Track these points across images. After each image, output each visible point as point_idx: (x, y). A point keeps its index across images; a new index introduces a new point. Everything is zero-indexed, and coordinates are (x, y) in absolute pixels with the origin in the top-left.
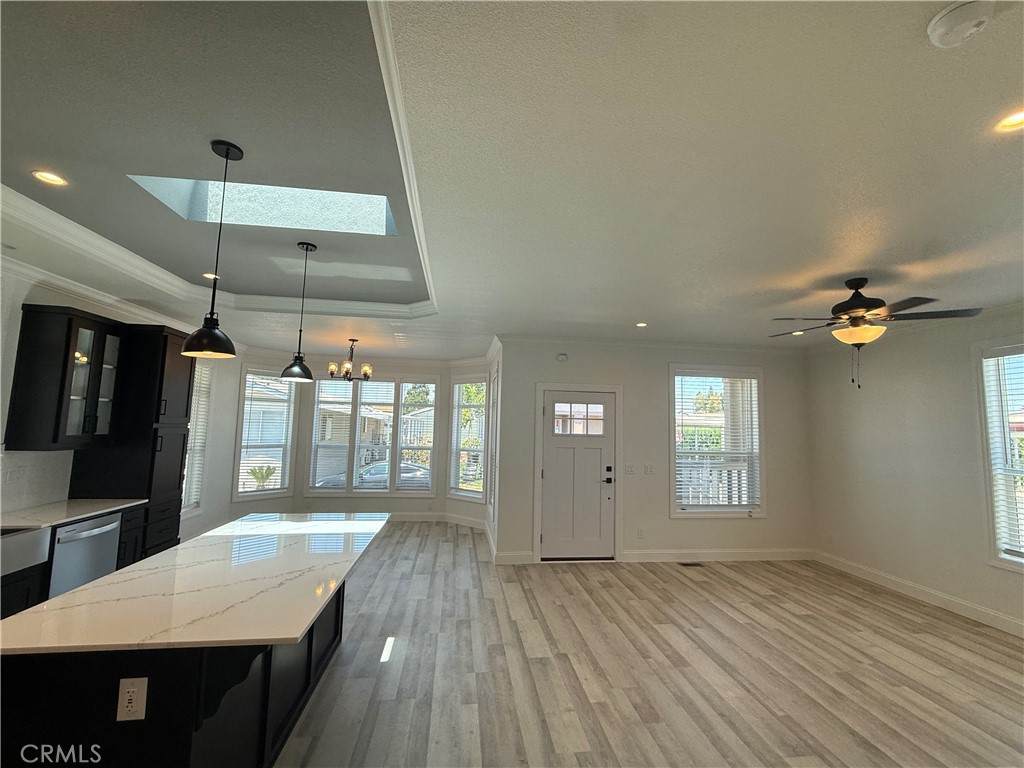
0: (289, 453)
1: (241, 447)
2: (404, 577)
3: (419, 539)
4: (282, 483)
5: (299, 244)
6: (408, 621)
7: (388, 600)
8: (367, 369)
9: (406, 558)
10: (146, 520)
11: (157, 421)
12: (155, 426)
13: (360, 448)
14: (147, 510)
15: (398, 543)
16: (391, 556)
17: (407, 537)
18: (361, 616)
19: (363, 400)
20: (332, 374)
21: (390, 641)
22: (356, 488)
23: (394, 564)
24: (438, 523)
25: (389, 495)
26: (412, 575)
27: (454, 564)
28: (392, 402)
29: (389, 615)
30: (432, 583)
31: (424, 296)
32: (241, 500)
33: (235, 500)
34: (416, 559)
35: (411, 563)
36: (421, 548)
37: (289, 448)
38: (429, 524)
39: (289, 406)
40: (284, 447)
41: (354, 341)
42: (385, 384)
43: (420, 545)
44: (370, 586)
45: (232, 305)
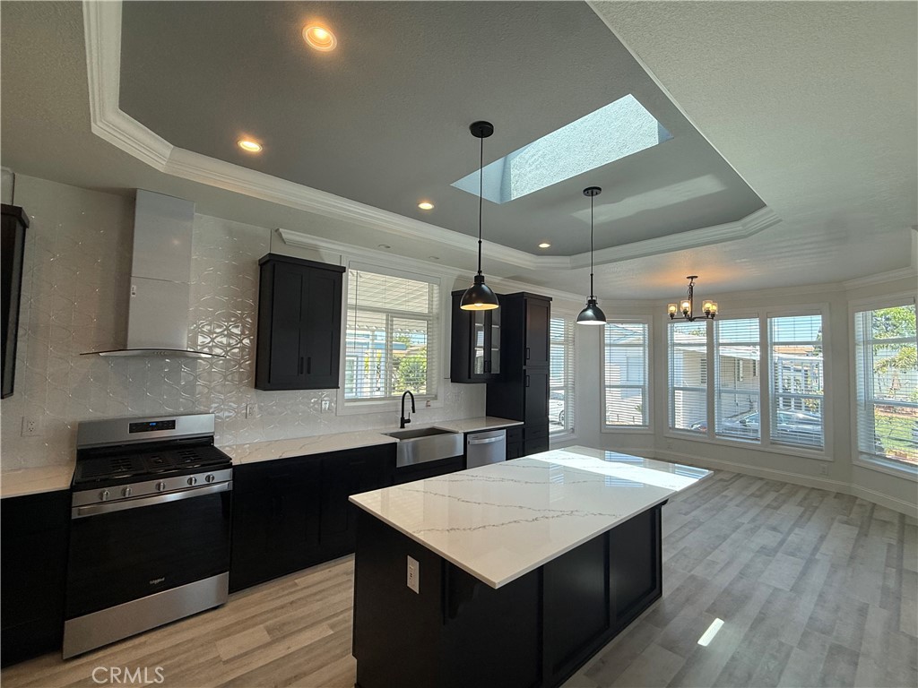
0: (647, 392)
1: (605, 387)
2: (763, 550)
3: (802, 509)
4: (644, 421)
5: (585, 191)
6: (752, 609)
7: (733, 572)
8: (710, 306)
9: (774, 529)
10: (524, 437)
11: (525, 365)
12: (524, 368)
13: (720, 392)
14: (524, 430)
15: (768, 506)
16: (753, 520)
17: (784, 502)
18: (693, 578)
19: (721, 341)
20: (672, 315)
21: (717, 624)
22: (719, 434)
23: (753, 531)
24: (838, 495)
25: (762, 449)
26: (776, 552)
27: (852, 558)
28: (758, 340)
29: (727, 592)
30: (804, 574)
31: (757, 205)
32: (607, 431)
33: (603, 431)
34: (789, 533)
35: (779, 537)
36: (800, 522)
37: (647, 388)
38: (823, 493)
39: (644, 350)
40: (643, 387)
41: (692, 278)
42: (747, 321)
43: (801, 517)
44: (716, 547)
45: (569, 265)
